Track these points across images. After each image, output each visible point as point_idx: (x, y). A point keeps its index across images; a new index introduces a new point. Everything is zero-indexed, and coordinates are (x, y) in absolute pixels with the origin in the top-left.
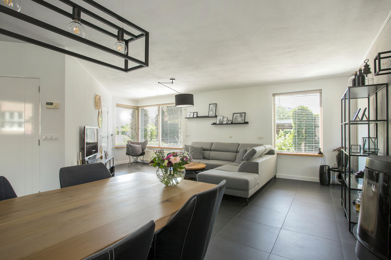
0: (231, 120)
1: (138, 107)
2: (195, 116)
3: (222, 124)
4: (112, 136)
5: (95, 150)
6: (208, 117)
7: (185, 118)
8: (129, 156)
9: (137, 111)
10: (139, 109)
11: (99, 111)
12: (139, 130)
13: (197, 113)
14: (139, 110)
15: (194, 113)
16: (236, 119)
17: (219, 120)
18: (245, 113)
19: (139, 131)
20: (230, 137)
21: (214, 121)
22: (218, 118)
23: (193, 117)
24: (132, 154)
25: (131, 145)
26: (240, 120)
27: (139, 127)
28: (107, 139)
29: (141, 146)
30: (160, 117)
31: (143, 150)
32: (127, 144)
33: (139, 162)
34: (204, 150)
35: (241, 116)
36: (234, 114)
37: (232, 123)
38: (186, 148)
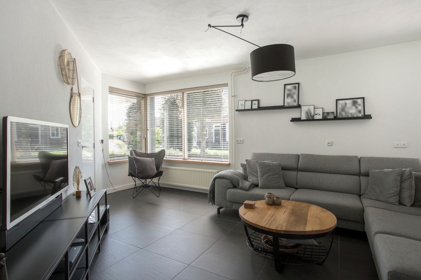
0: (333, 113)
1: (145, 95)
2: (255, 106)
3: (314, 120)
4: (102, 143)
5: (62, 178)
6: (282, 107)
7: (237, 110)
8: (134, 178)
9: (144, 101)
10: (147, 98)
11: (72, 89)
12: (148, 132)
13: (258, 101)
14: (147, 100)
15: (252, 101)
16: (343, 110)
17: (307, 113)
18: (363, 98)
19: (148, 134)
20: (329, 144)
21: (295, 114)
22: (304, 109)
23: (252, 109)
24: (140, 175)
25: (137, 159)
26: (352, 111)
27: (147, 128)
28: (93, 150)
29: (155, 159)
30: (185, 109)
31: (158, 167)
32: (129, 157)
33: (149, 186)
34: (284, 169)
35: (355, 103)
36: (337, 100)
37: (336, 118)
38: (250, 165)
